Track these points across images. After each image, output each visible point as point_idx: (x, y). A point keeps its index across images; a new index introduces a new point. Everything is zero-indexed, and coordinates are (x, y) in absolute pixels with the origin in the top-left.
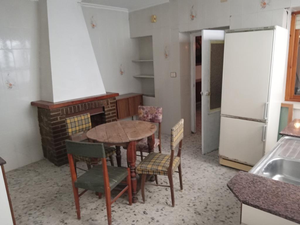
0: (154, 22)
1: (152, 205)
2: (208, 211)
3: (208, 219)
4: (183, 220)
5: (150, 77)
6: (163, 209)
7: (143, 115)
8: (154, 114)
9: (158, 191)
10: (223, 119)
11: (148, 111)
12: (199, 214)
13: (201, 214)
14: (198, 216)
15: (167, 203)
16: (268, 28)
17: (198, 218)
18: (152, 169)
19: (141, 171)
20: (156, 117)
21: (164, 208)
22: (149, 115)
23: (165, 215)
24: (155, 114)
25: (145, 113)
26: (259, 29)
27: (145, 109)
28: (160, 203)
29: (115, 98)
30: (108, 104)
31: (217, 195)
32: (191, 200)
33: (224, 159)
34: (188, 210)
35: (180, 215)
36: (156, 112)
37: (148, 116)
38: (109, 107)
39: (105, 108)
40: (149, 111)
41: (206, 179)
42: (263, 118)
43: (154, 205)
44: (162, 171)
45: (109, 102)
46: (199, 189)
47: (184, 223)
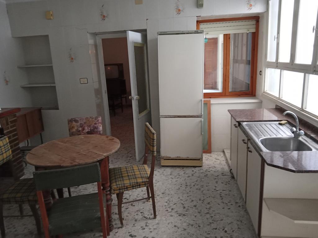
0: (51, 19)
1: (132, 225)
2: (187, 209)
3: (196, 216)
4: (175, 226)
5: (49, 85)
6: (148, 225)
7: (77, 129)
8: (92, 126)
9: (125, 210)
10: (162, 120)
11: (83, 123)
12: (184, 215)
13: (186, 214)
14: (184, 217)
15: (144, 217)
16: (198, 32)
17: (186, 219)
18: (132, 184)
19: (117, 190)
20: (96, 128)
21: (147, 223)
22: (86, 128)
23: (154, 229)
24: (94, 125)
25: (79, 126)
26: (190, 32)
27: (79, 121)
28: (138, 220)
29: (16, 115)
30: (8, 124)
31: (183, 194)
32: (165, 206)
33: (164, 159)
34: (172, 216)
35: (169, 223)
36: (94, 123)
37: (83, 129)
38: (8, 128)
39: (4, 130)
40: (85, 123)
41: (160, 183)
42: (200, 113)
43: (134, 225)
44: (143, 182)
45: (9, 120)
46: (163, 193)
47: (178, 228)
